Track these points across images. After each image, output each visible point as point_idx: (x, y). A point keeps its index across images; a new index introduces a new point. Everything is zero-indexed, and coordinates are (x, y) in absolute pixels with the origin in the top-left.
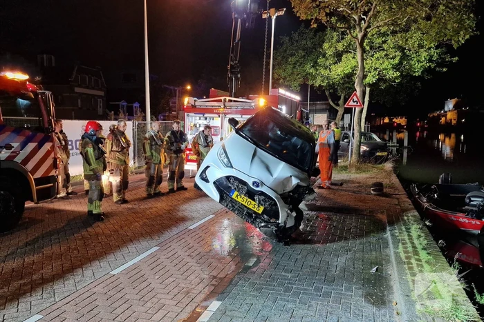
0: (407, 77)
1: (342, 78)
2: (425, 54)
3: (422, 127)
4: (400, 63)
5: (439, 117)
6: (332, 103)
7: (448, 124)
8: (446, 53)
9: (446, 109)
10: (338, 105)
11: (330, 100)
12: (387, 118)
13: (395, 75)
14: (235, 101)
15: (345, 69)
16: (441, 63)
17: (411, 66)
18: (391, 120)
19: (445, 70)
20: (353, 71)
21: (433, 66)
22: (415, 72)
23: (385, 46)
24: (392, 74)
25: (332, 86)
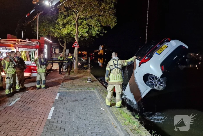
0: (91, 36)
1: (66, 35)
2: (97, 28)
3: (92, 55)
4: (88, 31)
5: (98, 52)
6: (61, 44)
7: (101, 55)
8: (103, 29)
9: (100, 49)
10: (63, 45)
11: (60, 43)
12: (80, 52)
13: (87, 35)
14: (24, 41)
15: (68, 31)
16: (101, 33)
17: (92, 32)
18: (81, 52)
19: (103, 35)
20: (71, 32)
21: (99, 33)
22: (93, 35)
23: (83, 24)
24: (86, 35)
25: (61, 37)
